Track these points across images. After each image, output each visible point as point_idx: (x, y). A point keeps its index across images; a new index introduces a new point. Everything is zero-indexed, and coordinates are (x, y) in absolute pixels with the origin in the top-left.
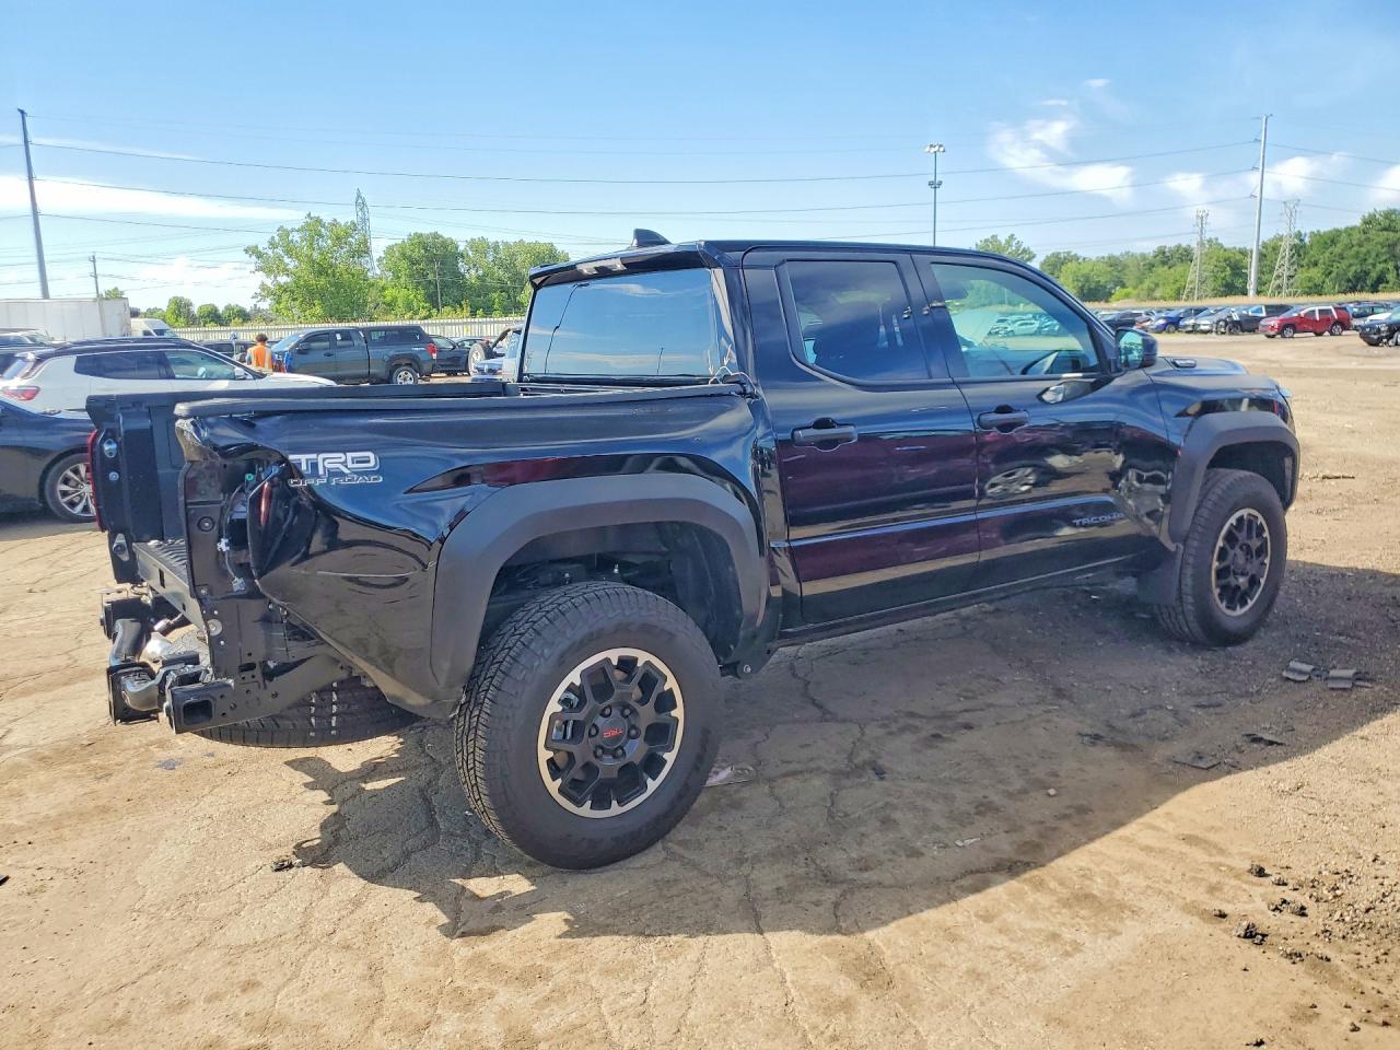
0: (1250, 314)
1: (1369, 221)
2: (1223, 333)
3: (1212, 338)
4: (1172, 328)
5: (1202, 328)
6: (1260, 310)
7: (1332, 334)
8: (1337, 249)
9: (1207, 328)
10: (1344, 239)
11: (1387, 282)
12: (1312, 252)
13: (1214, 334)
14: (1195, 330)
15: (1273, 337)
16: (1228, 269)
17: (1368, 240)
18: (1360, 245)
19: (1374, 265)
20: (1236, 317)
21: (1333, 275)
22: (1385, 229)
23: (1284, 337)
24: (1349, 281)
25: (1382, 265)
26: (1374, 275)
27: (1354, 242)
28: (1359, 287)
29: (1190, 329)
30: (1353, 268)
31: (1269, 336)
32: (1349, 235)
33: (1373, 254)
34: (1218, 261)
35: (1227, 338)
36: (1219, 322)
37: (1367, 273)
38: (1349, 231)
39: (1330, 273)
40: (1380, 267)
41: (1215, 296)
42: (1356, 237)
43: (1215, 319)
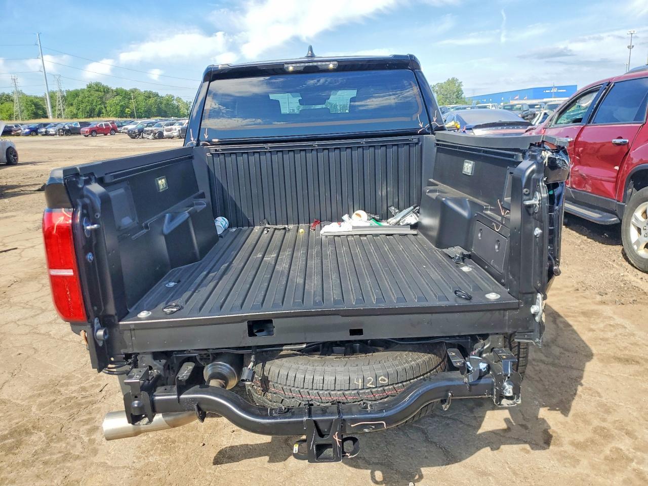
0: (73, 126)
1: (90, 87)
2: (62, 135)
3: (57, 137)
4: (34, 133)
5: (51, 133)
6: (76, 124)
7: (111, 135)
8: (80, 98)
9: (54, 133)
10: (81, 95)
11: (103, 113)
12: (68, 99)
13: (58, 136)
14: (47, 134)
15: (87, 136)
16: (33, 105)
17: (91, 95)
18: (89, 97)
19: (96, 106)
20: (67, 128)
21: (81, 110)
22: (97, 91)
23: (93, 136)
24: (88, 112)
25: (99, 106)
26: (97, 110)
27: (87, 96)
28: (92, 115)
29: (44, 133)
30: (88, 107)
31: (85, 136)
32: (83, 92)
33: (95, 101)
34: (27, 101)
35: (64, 138)
36: (59, 130)
37: (94, 109)
38: (83, 91)
39: (79, 109)
40: (99, 107)
41: (30, 118)
42: (87, 94)
43: (57, 128)
